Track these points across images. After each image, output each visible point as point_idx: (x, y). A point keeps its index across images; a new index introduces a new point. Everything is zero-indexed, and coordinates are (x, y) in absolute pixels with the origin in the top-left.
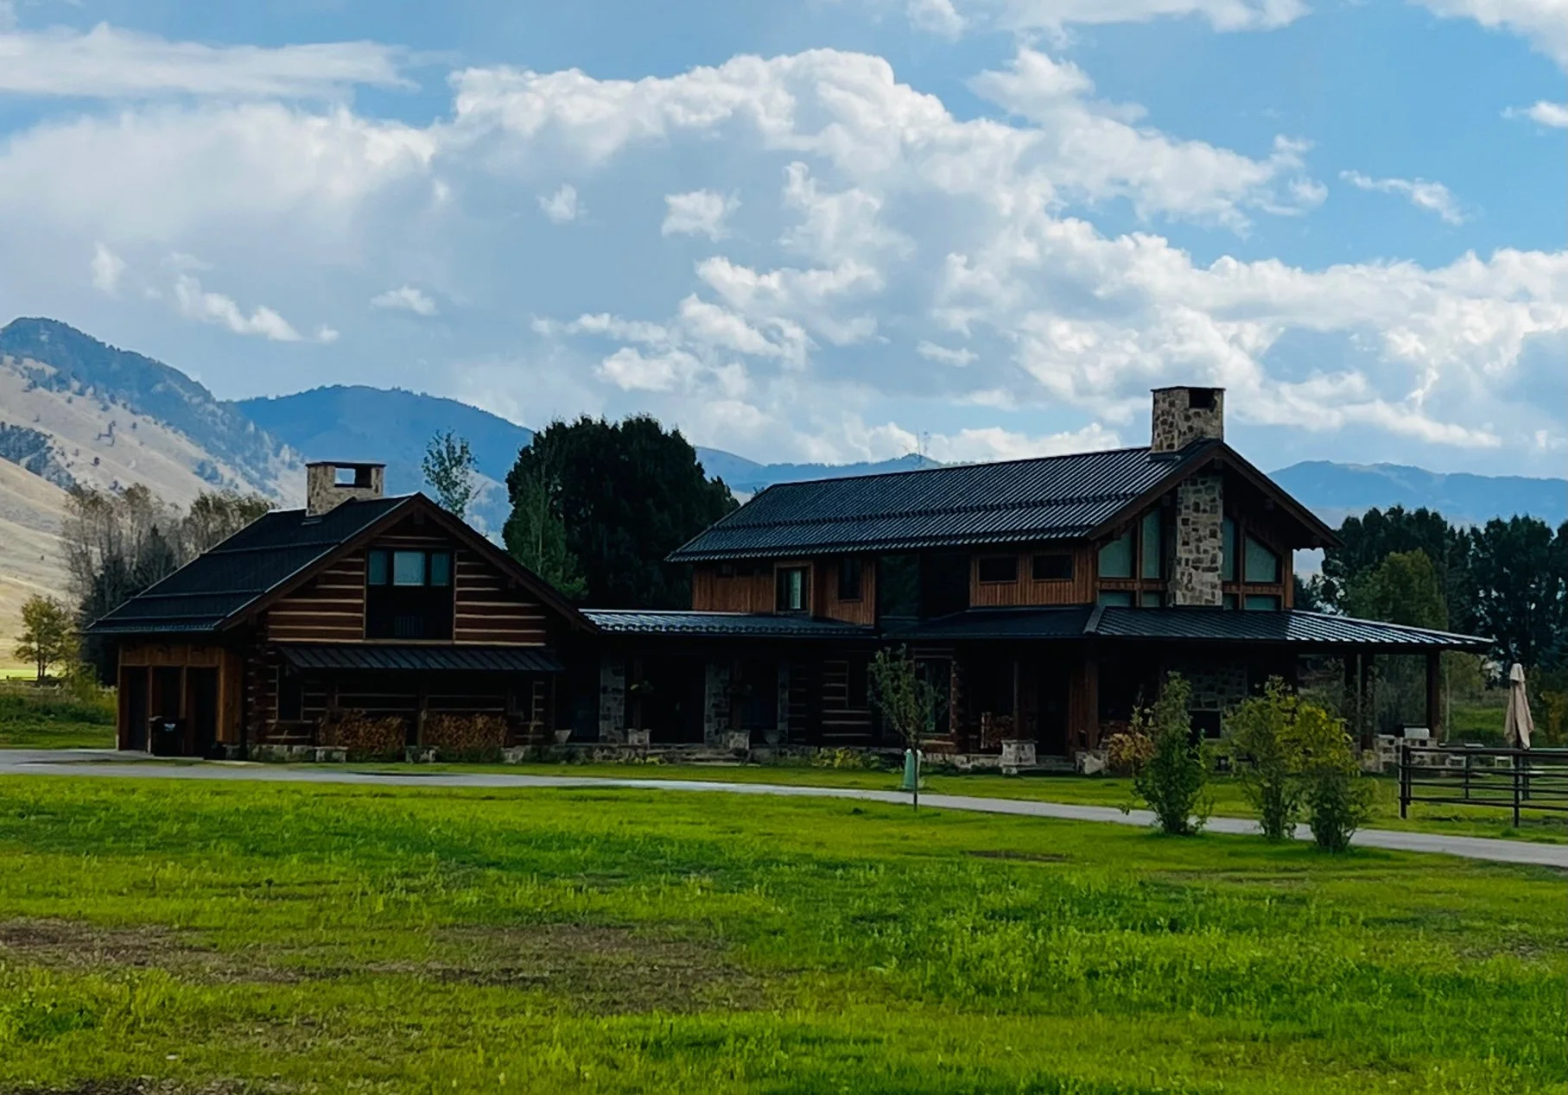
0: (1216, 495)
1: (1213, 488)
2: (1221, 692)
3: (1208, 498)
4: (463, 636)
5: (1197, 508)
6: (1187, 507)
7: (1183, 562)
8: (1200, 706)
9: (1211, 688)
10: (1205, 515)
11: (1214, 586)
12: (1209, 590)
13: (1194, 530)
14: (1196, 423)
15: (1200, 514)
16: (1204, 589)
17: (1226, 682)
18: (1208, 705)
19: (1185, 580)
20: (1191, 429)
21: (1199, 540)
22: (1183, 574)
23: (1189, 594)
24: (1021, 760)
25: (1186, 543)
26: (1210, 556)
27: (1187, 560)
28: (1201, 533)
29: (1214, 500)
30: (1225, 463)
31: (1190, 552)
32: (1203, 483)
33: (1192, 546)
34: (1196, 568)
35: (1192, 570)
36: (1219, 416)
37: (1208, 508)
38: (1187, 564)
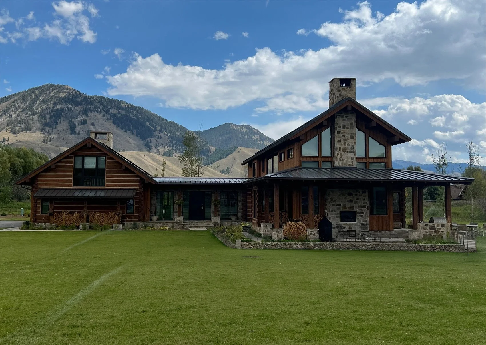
0: (353, 122)
1: (351, 119)
2: (356, 202)
3: (349, 123)
4: (109, 185)
5: (344, 127)
6: (339, 127)
7: (338, 149)
8: (346, 208)
9: (351, 201)
10: (348, 130)
11: (352, 159)
12: (350, 160)
13: (343, 136)
14: (343, 93)
15: (346, 130)
16: (349, 160)
17: (357, 199)
18: (349, 208)
19: (339, 156)
20: (341, 95)
21: (345, 140)
22: (338, 154)
23: (341, 162)
24: (266, 231)
25: (339, 141)
26: (350, 147)
27: (340, 148)
28: (346, 137)
29: (352, 124)
30: (352, 107)
31: (342, 145)
32: (347, 117)
33: (342, 142)
34: (344, 152)
35: (343, 153)
36: (354, 90)
37: (349, 127)
38: (340, 150)
